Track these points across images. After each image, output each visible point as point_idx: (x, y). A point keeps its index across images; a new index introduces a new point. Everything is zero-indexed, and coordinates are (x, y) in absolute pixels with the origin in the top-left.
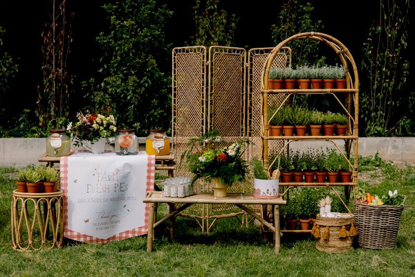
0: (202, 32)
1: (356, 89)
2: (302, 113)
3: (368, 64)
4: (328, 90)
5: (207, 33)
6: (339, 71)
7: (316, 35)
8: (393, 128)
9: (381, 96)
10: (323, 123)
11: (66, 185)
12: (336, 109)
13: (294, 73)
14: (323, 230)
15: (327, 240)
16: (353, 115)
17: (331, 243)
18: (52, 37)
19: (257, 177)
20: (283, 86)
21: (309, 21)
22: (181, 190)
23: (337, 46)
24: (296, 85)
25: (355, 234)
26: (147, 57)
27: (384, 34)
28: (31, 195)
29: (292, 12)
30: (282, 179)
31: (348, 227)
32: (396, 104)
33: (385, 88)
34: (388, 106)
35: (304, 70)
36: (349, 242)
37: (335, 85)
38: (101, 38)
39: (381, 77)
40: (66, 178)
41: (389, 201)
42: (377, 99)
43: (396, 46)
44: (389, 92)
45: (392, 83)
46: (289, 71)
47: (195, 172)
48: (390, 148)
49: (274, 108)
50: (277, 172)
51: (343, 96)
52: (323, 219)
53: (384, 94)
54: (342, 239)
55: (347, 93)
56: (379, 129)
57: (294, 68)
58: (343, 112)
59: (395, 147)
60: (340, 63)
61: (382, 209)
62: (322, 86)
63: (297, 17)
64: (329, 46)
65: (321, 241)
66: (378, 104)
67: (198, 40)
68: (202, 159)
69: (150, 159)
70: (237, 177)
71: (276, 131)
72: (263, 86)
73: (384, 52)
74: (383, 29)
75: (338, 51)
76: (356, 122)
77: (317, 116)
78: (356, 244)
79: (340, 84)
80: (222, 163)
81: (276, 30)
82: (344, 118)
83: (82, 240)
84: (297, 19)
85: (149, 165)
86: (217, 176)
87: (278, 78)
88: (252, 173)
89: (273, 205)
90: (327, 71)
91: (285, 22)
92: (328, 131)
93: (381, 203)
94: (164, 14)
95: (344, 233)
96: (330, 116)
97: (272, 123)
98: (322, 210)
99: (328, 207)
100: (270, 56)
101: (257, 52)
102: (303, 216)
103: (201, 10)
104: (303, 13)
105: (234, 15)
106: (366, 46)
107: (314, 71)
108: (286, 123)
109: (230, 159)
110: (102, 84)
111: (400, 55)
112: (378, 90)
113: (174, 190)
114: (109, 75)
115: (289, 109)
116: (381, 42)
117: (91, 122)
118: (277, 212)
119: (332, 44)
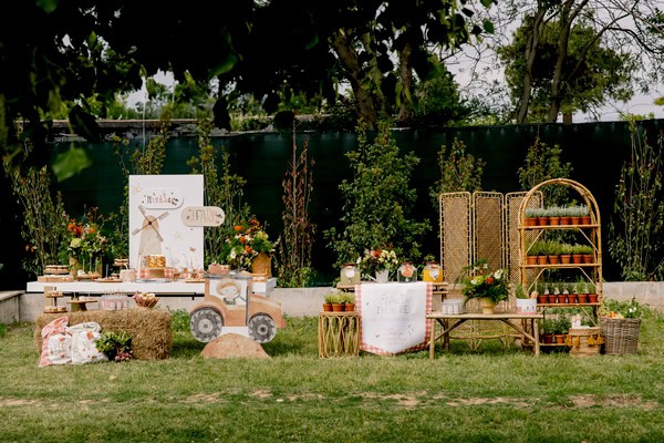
0: (447, 177)
1: (599, 225)
2: (553, 245)
3: (622, 207)
4: (575, 226)
5: (453, 178)
6: (584, 210)
7: (564, 181)
8: (652, 273)
9: (636, 239)
10: (572, 254)
11: (360, 307)
12: (583, 242)
13: (546, 212)
14: (574, 340)
15: (578, 347)
16: (597, 246)
17: (582, 350)
18: (292, 186)
19: (518, 297)
20: (538, 223)
21: (557, 164)
22: (456, 308)
23: (581, 189)
24: (548, 222)
25: (601, 342)
26: (392, 204)
27: (636, 174)
28: (336, 313)
29: (539, 154)
30: (539, 301)
31: (596, 337)
32: (653, 248)
33: (641, 231)
34: (644, 250)
35: (554, 210)
36: (596, 350)
37: (580, 222)
38: (344, 186)
39: (636, 219)
40: (360, 302)
41: (630, 316)
42: (633, 243)
43: (650, 188)
44: (645, 236)
45: (648, 227)
46: (542, 211)
47: (467, 294)
48: (647, 293)
49: (530, 241)
50: (535, 293)
51: (588, 231)
52: (575, 330)
53: (640, 237)
54: (590, 346)
55: (591, 229)
56: (635, 273)
57: (546, 208)
58: (588, 244)
59: (653, 292)
60: (585, 203)
61: (624, 322)
62: (570, 222)
63: (546, 159)
64: (574, 189)
65: (574, 349)
66: (634, 248)
67: (444, 186)
68: (474, 282)
69: (428, 286)
70: (502, 297)
71: (533, 261)
72: (520, 223)
73: (638, 194)
74: (636, 170)
75: (582, 194)
76: (600, 252)
77: (567, 247)
78: (603, 351)
79: (585, 221)
80: (489, 286)
81: (523, 173)
82: (590, 249)
83: (374, 351)
84: (545, 162)
85: (428, 290)
86: (487, 296)
87: (532, 217)
88: (514, 295)
89: (533, 319)
90: (573, 210)
91: (532, 164)
92: (576, 260)
93: (622, 317)
94: (411, 161)
95: (592, 342)
96: (578, 247)
97: (529, 255)
98: (573, 324)
99: (579, 322)
100: (525, 199)
101: (513, 195)
102: (558, 333)
103: (447, 155)
104: (551, 155)
105: (480, 160)
106: (619, 188)
107: (562, 210)
108: (541, 254)
109: (496, 282)
110: (345, 233)
111: (655, 196)
112: (634, 233)
113: (451, 308)
114: (351, 223)
115: (543, 242)
116: (634, 184)
117: (377, 256)
118: (535, 325)
119: (577, 188)
